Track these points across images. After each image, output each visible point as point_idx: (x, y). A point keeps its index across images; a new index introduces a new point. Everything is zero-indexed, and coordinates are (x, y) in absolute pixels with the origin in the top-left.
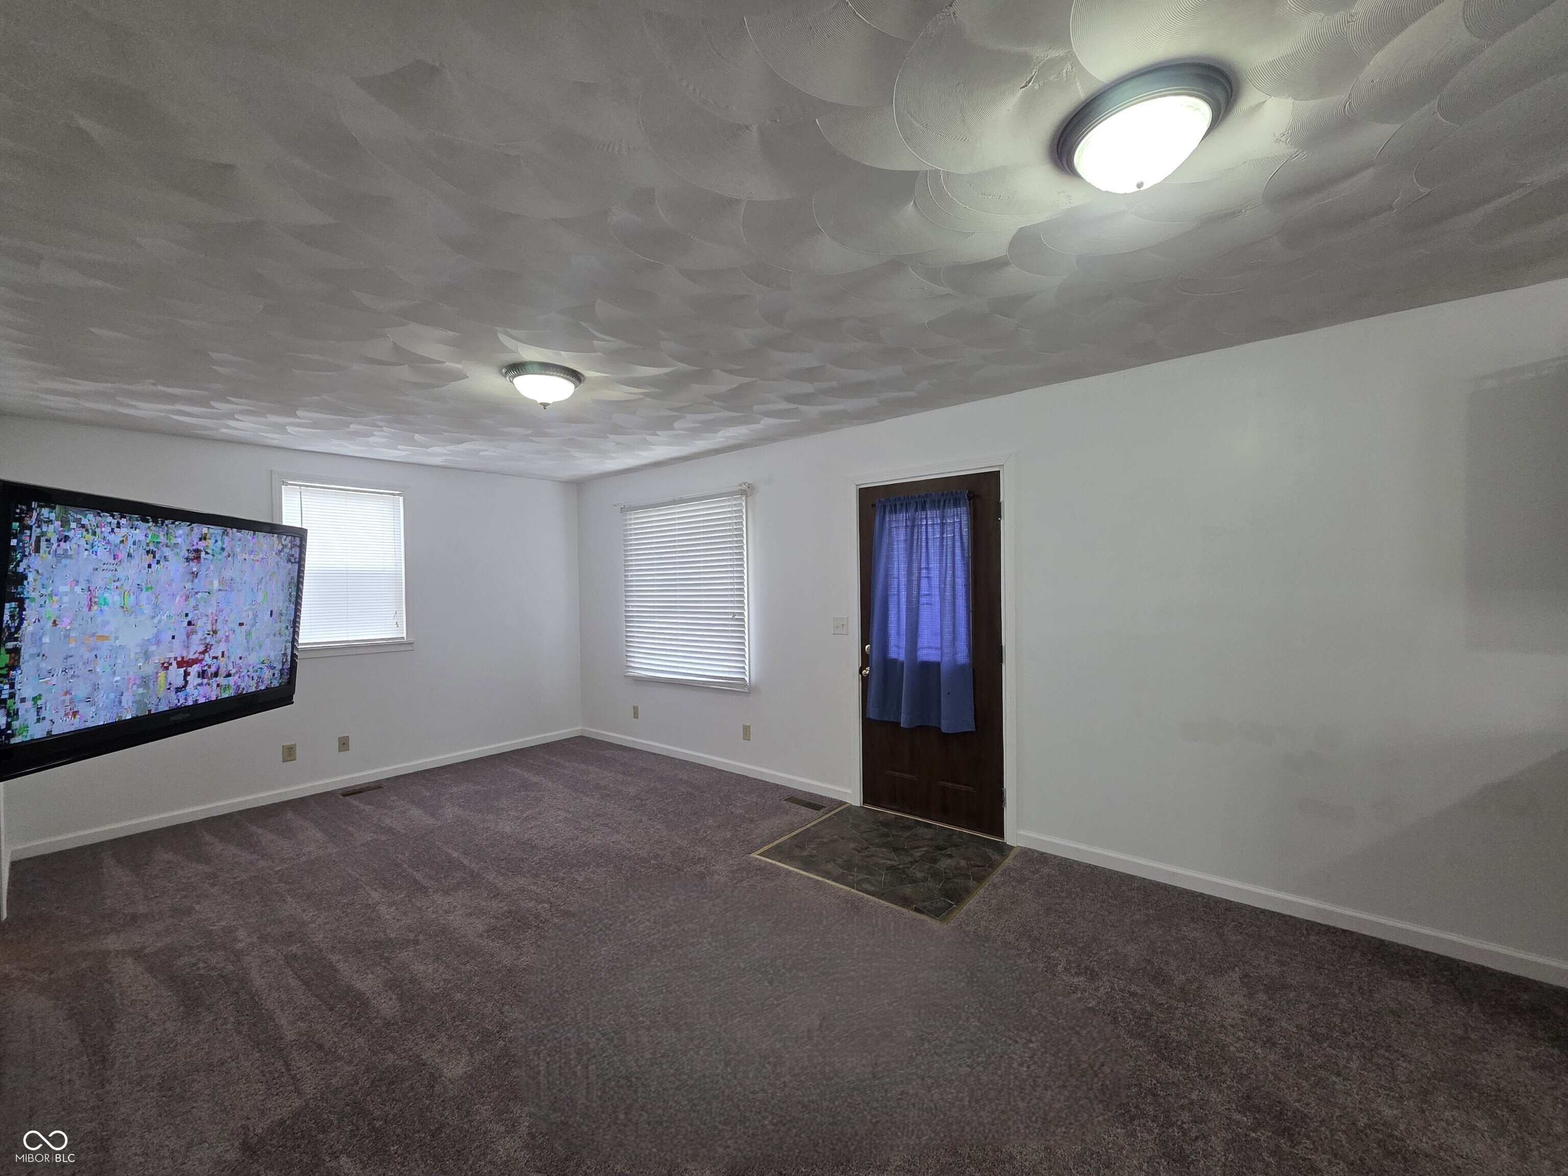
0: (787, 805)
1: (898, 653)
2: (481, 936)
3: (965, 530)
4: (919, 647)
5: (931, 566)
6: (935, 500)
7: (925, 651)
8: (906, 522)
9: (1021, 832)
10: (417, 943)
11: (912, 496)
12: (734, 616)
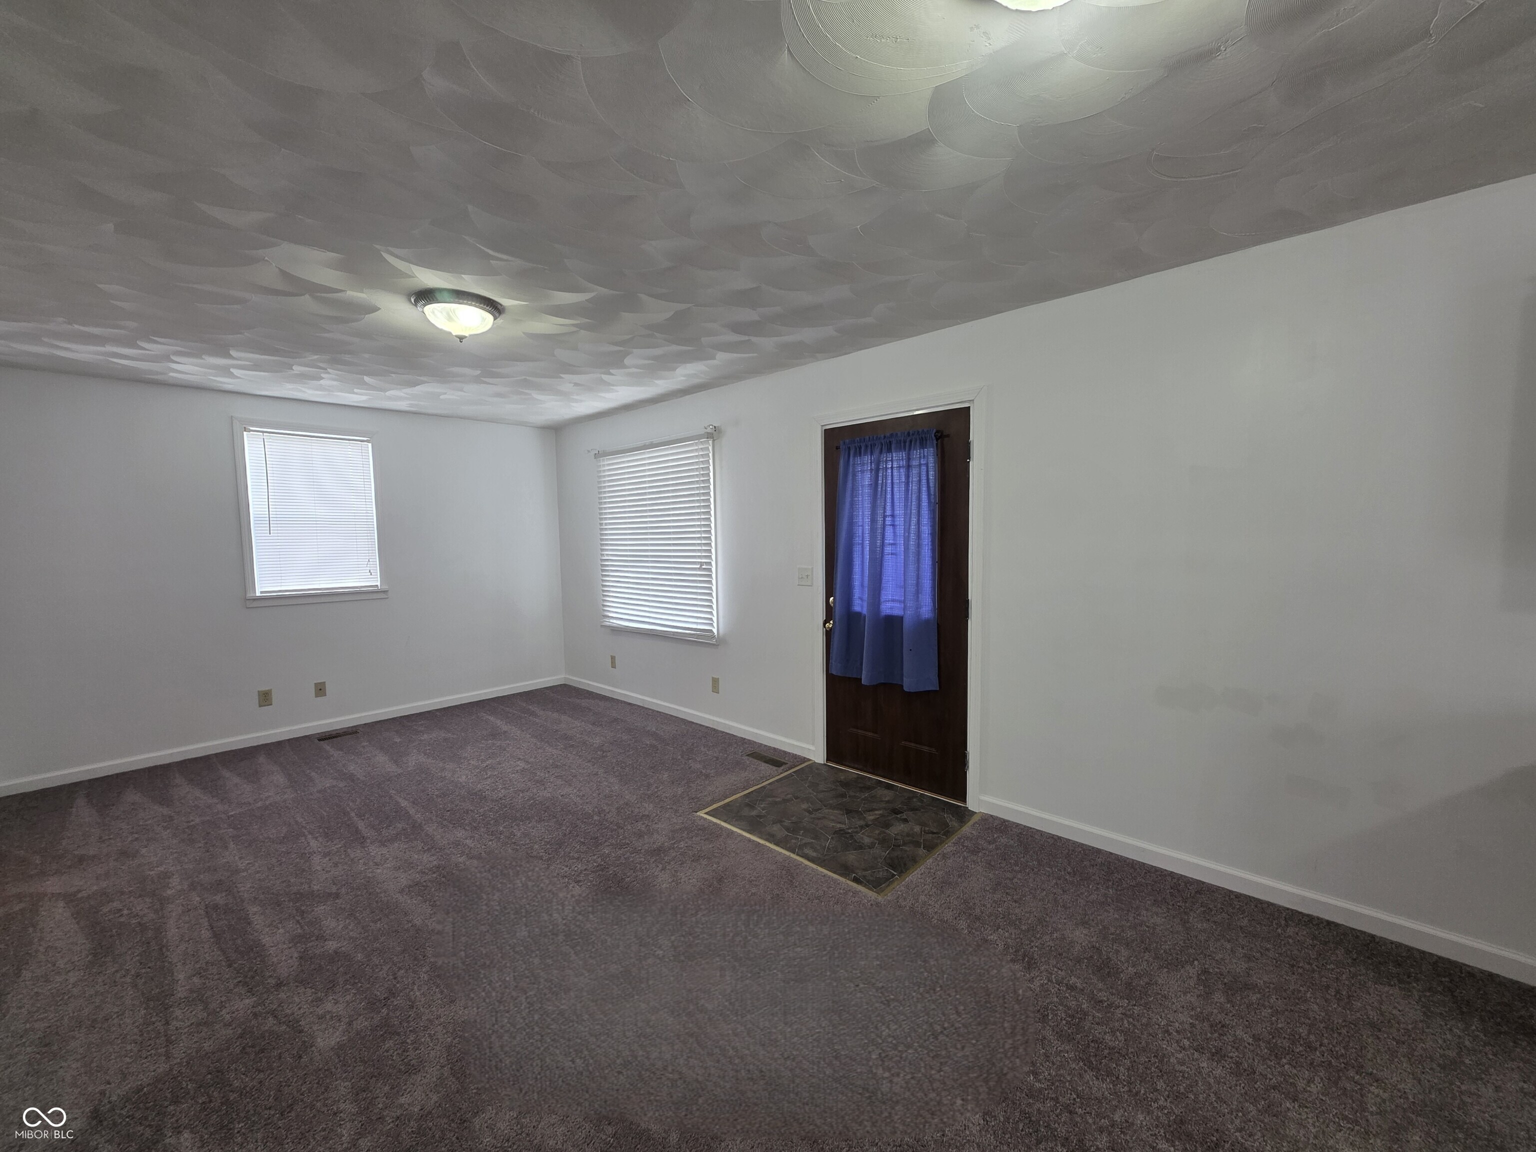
0: (747, 760)
1: (862, 607)
2: (401, 891)
3: (931, 473)
4: (882, 600)
5: (897, 512)
6: (900, 441)
7: (889, 604)
8: (871, 465)
9: (982, 798)
10: (337, 896)
11: (877, 437)
12: (701, 565)
